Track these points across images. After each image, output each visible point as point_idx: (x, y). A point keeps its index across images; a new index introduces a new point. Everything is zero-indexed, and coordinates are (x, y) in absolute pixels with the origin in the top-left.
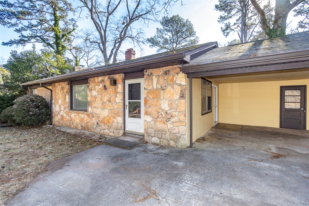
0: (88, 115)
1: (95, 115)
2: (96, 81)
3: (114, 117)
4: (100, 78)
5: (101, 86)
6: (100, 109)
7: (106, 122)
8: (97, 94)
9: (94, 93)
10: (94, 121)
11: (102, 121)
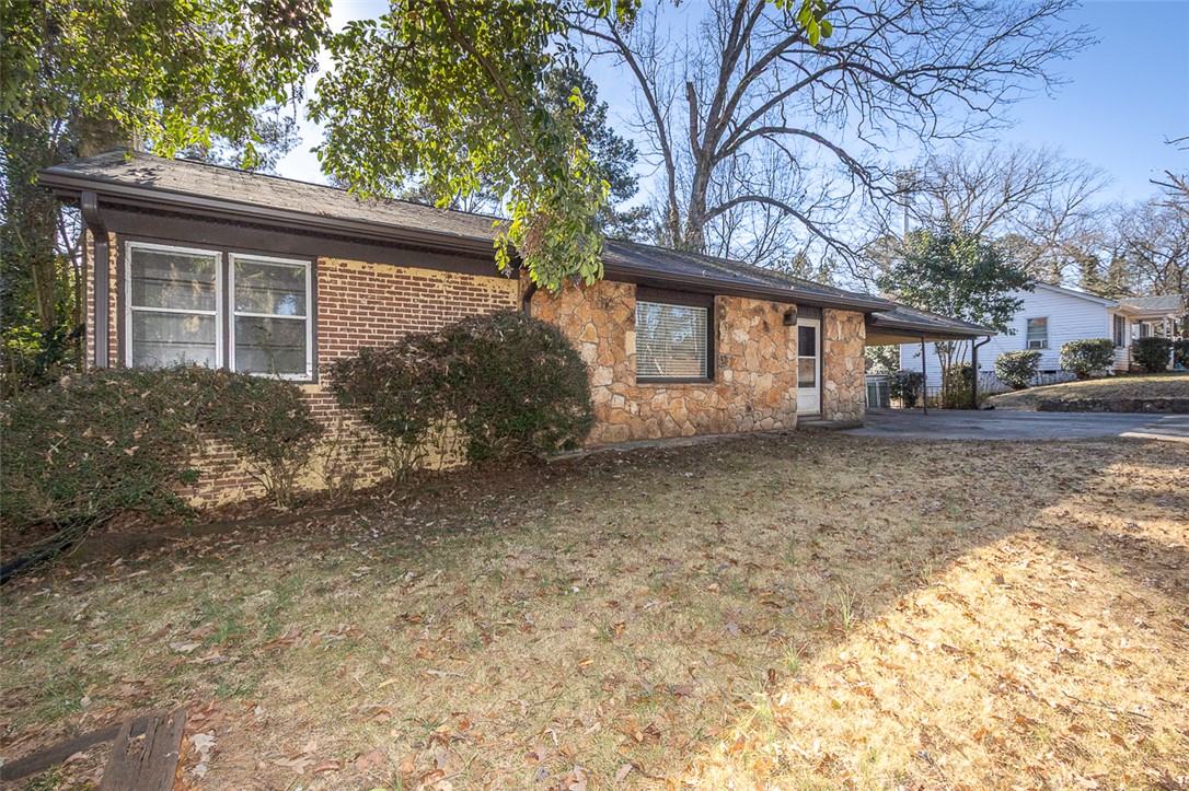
0: (721, 392)
1: (741, 389)
2: (744, 306)
3: (786, 390)
4: (754, 304)
5: (757, 320)
6: (754, 375)
7: (770, 401)
8: (747, 337)
9: (741, 336)
10: (740, 402)
11: (762, 402)
